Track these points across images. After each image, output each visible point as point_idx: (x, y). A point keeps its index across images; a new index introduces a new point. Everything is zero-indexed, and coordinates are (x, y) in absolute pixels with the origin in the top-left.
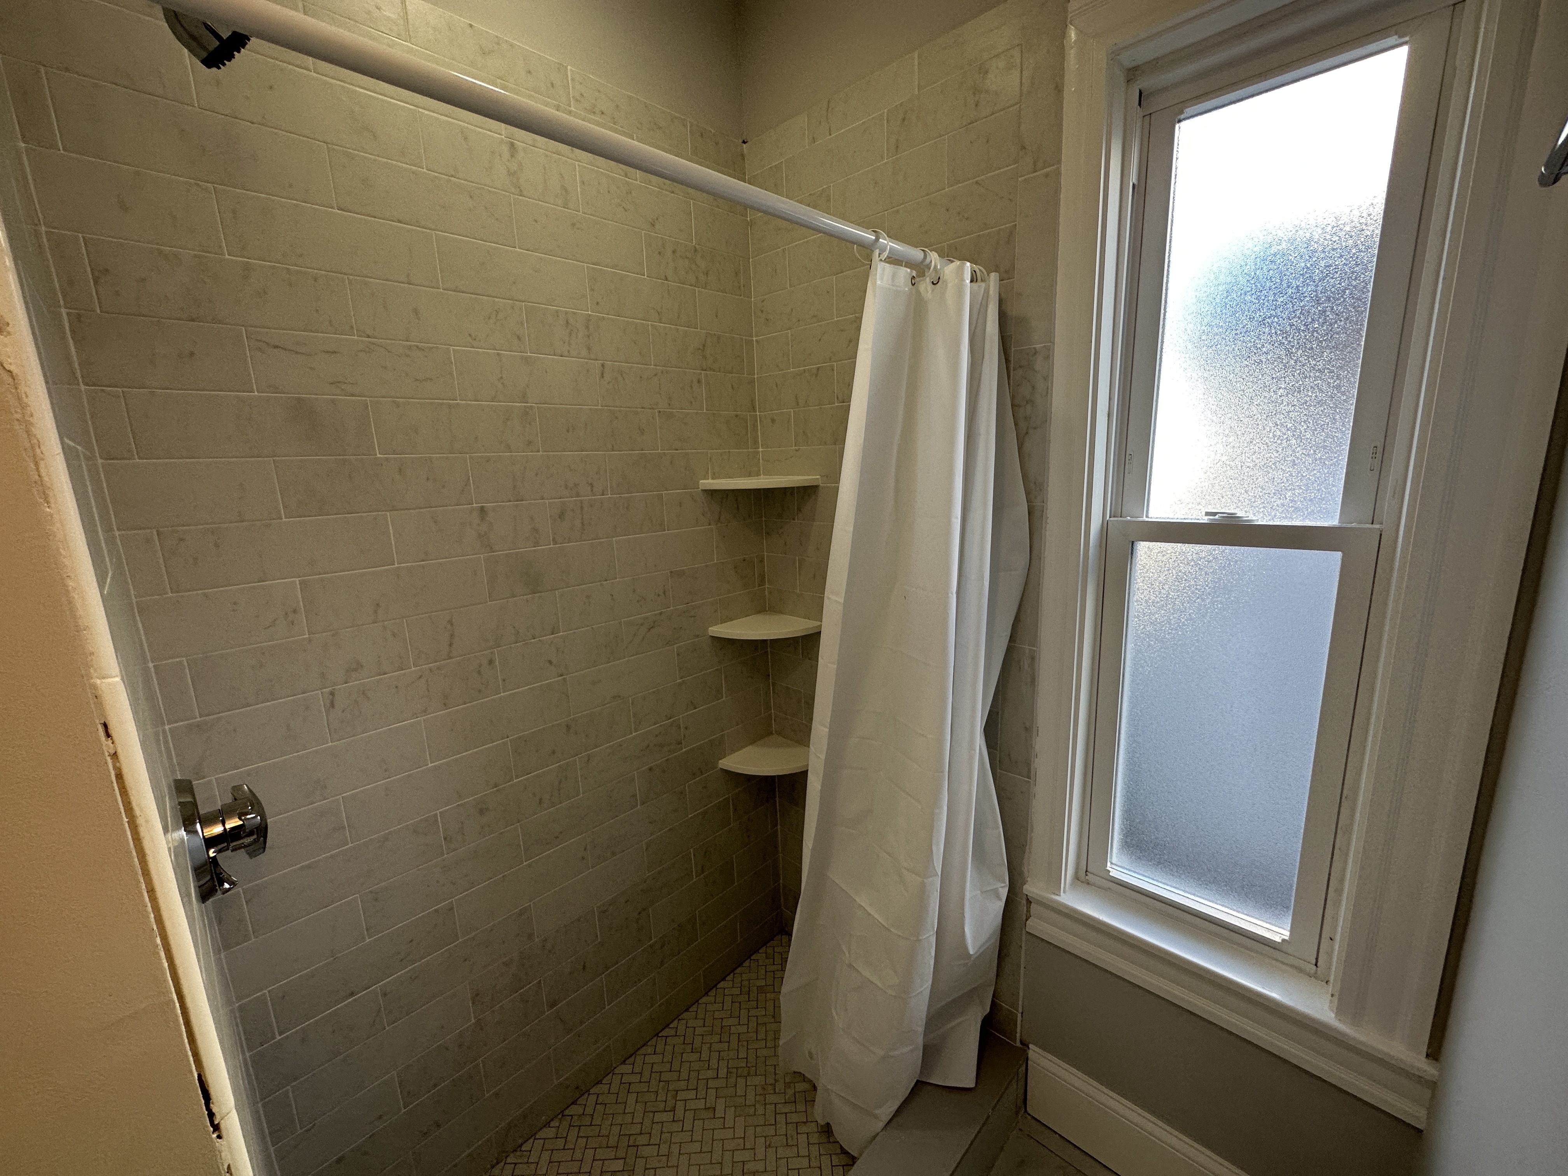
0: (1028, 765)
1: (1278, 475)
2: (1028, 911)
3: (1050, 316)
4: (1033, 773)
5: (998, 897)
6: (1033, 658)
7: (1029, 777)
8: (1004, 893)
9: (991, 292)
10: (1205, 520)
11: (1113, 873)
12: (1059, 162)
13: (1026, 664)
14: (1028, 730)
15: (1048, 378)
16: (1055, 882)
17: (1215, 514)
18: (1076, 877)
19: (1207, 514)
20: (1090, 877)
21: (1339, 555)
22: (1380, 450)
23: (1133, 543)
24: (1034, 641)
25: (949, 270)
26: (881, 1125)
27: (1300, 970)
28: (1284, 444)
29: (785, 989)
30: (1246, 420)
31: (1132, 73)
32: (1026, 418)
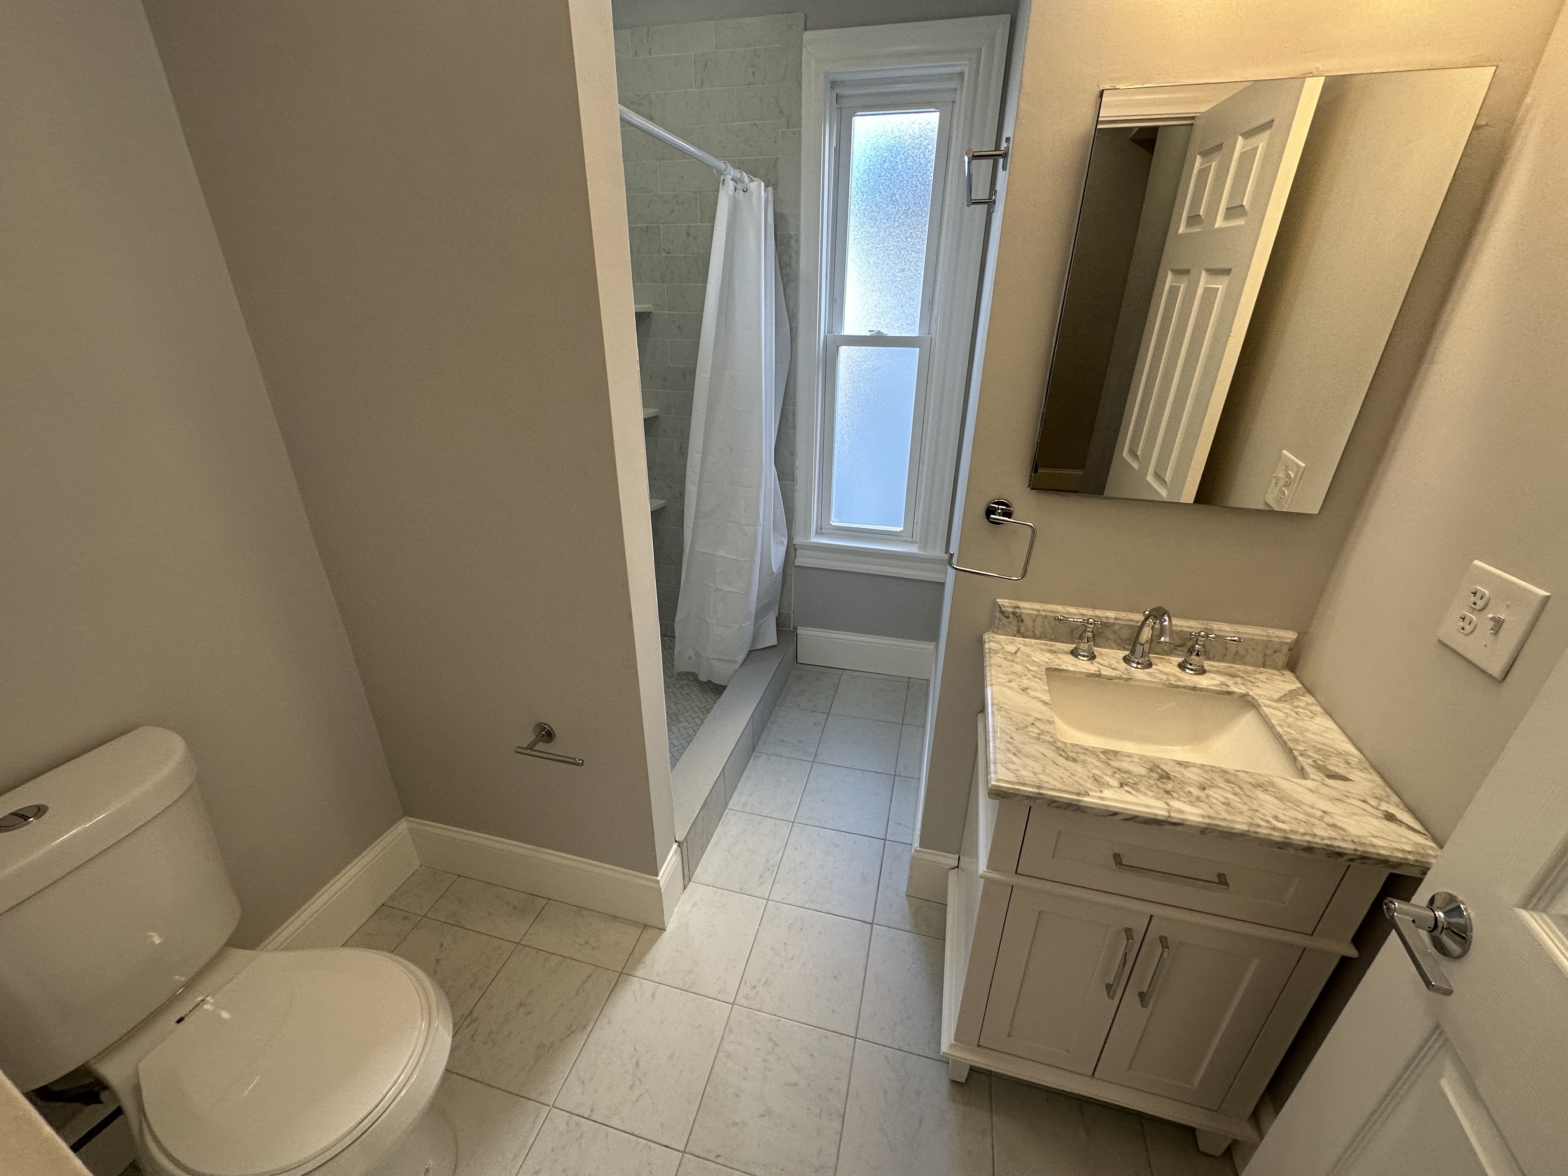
0: (793, 474)
1: (897, 312)
2: (795, 555)
3: (798, 216)
4: (795, 478)
5: (784, 545)
6: (794, 414)
7: (794, 481)
8: (786, 542)
9: (770, 199)
10: (869, 334)
11: (833, 524)
12: (801, 126)
13: (790, 416)
14: (792, 454)
15: (797, 252)
16: (807, 532)
17: (872, 331)
18: (817, 533)
19: (870, 331)
20: (823, 531)
21: (918, 349)
22: (931, 301)
23: (838, 347)
24: (794, 404)
25: (753, 186)
26: (739, 665)
27: (906, 541)
28: (899, 297)
29: (677, 619)
30: (884, 284)
31: (834, 84)
32: (786, 275)
